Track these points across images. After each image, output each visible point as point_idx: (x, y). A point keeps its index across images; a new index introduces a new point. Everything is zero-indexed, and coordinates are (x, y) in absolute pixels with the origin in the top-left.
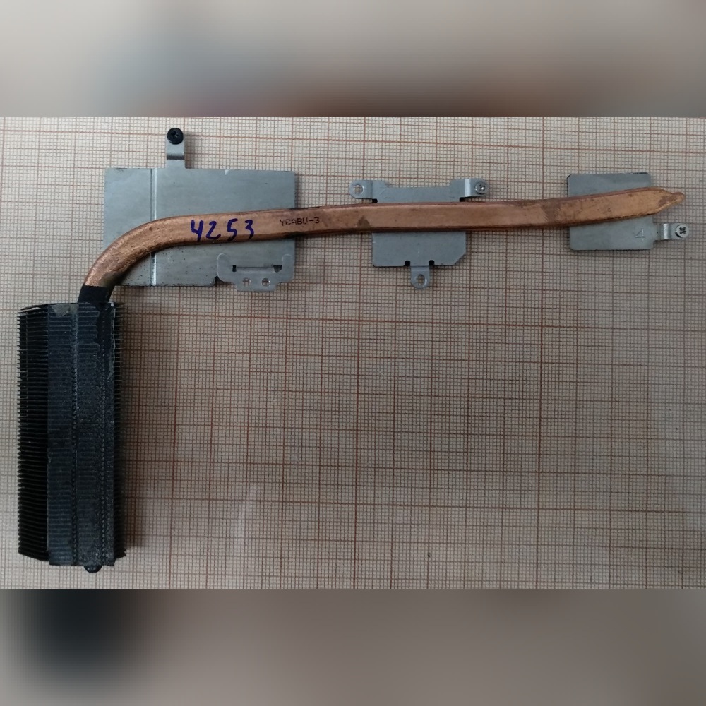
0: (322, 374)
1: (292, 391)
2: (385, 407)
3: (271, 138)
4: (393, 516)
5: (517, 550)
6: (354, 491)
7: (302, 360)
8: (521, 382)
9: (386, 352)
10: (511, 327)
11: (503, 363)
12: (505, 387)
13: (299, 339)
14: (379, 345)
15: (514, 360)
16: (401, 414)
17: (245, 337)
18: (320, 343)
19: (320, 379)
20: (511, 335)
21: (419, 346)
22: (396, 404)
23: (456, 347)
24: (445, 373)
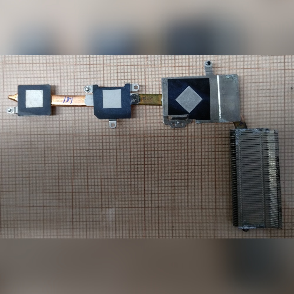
0: (131, 157)
1: (119, 164)
2: (155, 170)
3: (109, 65)
4: (159, 212)
5: (207, 224)
6: (144, 203)
7: (123, 152)
8: (208, 159)
9: (155, 148)
10: (204, 138)
11: (201, 152)
12: (202, 161)
13: (121, 144)
14: (152, 145)
15: (205, 151)
16: (162, 172)
17: (100, 143)
18: (130, 145)
19: (130, 159)
20: (204, 141)
21: (168, 146)
22: (159, 168)
23: (182, 146)
24: (178, 156)
